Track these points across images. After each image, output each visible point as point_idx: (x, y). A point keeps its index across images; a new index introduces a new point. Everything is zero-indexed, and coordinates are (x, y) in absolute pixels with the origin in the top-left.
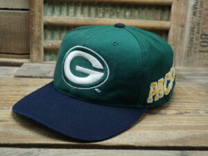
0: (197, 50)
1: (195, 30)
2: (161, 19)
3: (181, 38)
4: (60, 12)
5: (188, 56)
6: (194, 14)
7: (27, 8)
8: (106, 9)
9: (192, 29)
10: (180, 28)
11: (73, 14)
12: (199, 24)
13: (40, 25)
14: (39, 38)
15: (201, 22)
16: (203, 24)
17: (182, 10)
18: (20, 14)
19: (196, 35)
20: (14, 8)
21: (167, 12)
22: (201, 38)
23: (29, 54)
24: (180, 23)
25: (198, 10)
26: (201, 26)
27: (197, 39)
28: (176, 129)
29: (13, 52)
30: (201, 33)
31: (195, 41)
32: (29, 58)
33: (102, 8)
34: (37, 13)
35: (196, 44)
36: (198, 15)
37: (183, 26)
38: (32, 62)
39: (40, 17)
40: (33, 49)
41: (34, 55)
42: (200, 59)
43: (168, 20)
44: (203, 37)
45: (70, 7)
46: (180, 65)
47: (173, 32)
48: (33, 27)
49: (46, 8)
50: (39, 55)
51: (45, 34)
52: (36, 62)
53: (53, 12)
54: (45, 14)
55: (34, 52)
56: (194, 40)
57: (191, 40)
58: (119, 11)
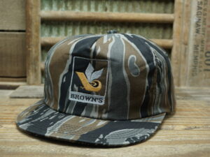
0: (202, 69)
1: (199, 48)
2: (163, 38)
3: (185, 56)
4: (58, 32)
5: (193, 75)
6: (197, 31)
7: (24, 29)
8: (106, 28)
9: (196, 47)
10: (183, 46)
11: (71, 34)
12: (202, 42)
13: (37, 46)
14: (37, 59)
15: (205, 39)
16: (207, 41)
17: (184, 27)
18: (17, 35)
19: (200, 53)
20: (10, 29)
21: (169, 31)
22: (206, 56)
23: (25, 77)
24: (183, 40)
25: (201, 27)
26: (205, 43)
27: (201, 57)
28: (186, 143)
29: (9, 75)
30: (205, 51)
31: (199, 60)
32: (25, 81)
33: (101, 28)
34: (34, 33)
35: (201, 63)
36: (201, 32)
37: (186, 44)
38: (29, 84)
39: (37, 37)
40: (30, 71)
41: (31, 77)
42: (205, 78)
43: (171, 38)
44: (208, 55)
45: (68, 27)
46: (185, 85)
47: (177, 50)
48: (29, 47)
49: (43, 28)
50: (36, 77)
51: (42, 55)
52: (33, 84)
53: (51, 32)
54: (43, 35)
55: (31, 73)
56: (198, 58)
57: (196, 58)
58: (119, 30)
